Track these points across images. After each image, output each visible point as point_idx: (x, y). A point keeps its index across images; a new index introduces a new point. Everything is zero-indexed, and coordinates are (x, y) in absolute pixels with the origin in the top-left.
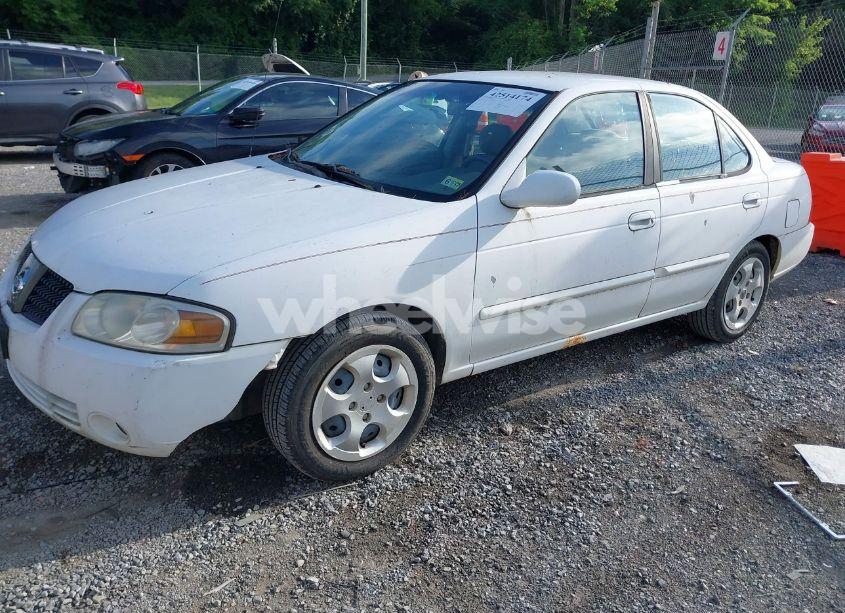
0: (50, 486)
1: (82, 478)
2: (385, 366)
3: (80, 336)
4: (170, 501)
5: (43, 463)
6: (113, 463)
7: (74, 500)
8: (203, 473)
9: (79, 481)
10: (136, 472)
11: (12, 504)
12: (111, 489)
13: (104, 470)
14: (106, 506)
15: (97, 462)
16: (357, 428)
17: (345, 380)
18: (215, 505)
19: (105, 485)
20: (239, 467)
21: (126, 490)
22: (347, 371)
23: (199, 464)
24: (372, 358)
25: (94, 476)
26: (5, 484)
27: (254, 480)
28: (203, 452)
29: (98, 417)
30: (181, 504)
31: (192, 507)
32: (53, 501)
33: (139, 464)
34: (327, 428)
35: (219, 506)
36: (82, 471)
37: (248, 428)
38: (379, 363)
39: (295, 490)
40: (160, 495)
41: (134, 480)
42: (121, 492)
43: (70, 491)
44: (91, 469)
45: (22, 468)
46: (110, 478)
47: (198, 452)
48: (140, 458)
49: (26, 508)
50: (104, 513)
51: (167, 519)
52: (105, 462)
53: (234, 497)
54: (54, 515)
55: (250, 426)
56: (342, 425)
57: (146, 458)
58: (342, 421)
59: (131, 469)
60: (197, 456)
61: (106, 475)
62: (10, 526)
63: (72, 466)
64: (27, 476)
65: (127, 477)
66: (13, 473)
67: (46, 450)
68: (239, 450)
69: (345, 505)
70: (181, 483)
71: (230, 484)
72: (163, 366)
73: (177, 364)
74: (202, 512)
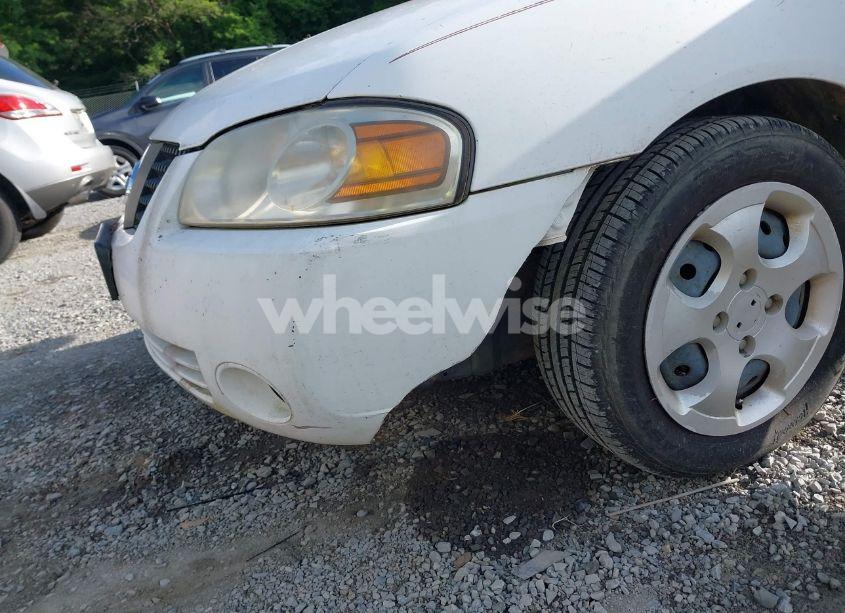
0: (204, 502)
1: (250, 487)
2: (776, 236)
3: (192, 227)
4: (388, 524)
5: (199, 465)
6: (297, 460)
7: (234, 525)
8: (439, 469)
9: (246, 492)
10: (331, 473)
11: (144, 535)
12: (292, 505)
13: (282, 472)
14: (282, 535)
15: (274, 458)
16: (729, 368)
17: (703, 263)
18: (467, 530)
19: (281, 498)
20: (498, 455)
21: (314, 506)
22: (706, 244)
23: (430, 454)
24: (756, 214)
25: (267, 484)
26: (140, 501)
27: (530, 479)
28: (434, 432)
29: (233, 373)
30: (404, 531)
31: (427, 536)
32: (201, 529)
33: (336, 459)
34: (671, 373)
35: (475, 533)
36: (250, 476)
37: (500, 391)
38: (765, 228)
39: (613, 496)
40: (370, 513)
41: (328, 486)
42: (307, 509)
43: (230, 509)
44: (263, 471)
45: (168, 474)
46: (291, 485)
47: (425, 434)
48: (337, 449)
49: (161, 542)
50: (277, 550)
51: (384, 561)
52: (285, 459)
53: (499, 515)
54: (201, 555)
55: (504, 387)
56: (700, 363)
57: (347, 448)
58: (699, 355)
59: (323, 469)
60: (426, 441)
61: (286, 480)
62: (130, 577)
63: (237, 468)
64: (173, 485)
65: (317, 482)
66: (153, 482)
67: (206, 445)
68: (492, 426)
69: (734, 529)
70: (404, 490)
71: (488, 488)
72: (333, 246)
73: (362, 239)
74: (445, 547)
